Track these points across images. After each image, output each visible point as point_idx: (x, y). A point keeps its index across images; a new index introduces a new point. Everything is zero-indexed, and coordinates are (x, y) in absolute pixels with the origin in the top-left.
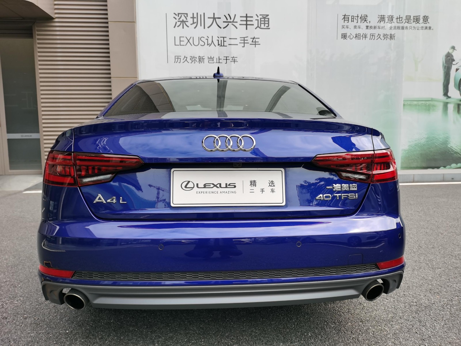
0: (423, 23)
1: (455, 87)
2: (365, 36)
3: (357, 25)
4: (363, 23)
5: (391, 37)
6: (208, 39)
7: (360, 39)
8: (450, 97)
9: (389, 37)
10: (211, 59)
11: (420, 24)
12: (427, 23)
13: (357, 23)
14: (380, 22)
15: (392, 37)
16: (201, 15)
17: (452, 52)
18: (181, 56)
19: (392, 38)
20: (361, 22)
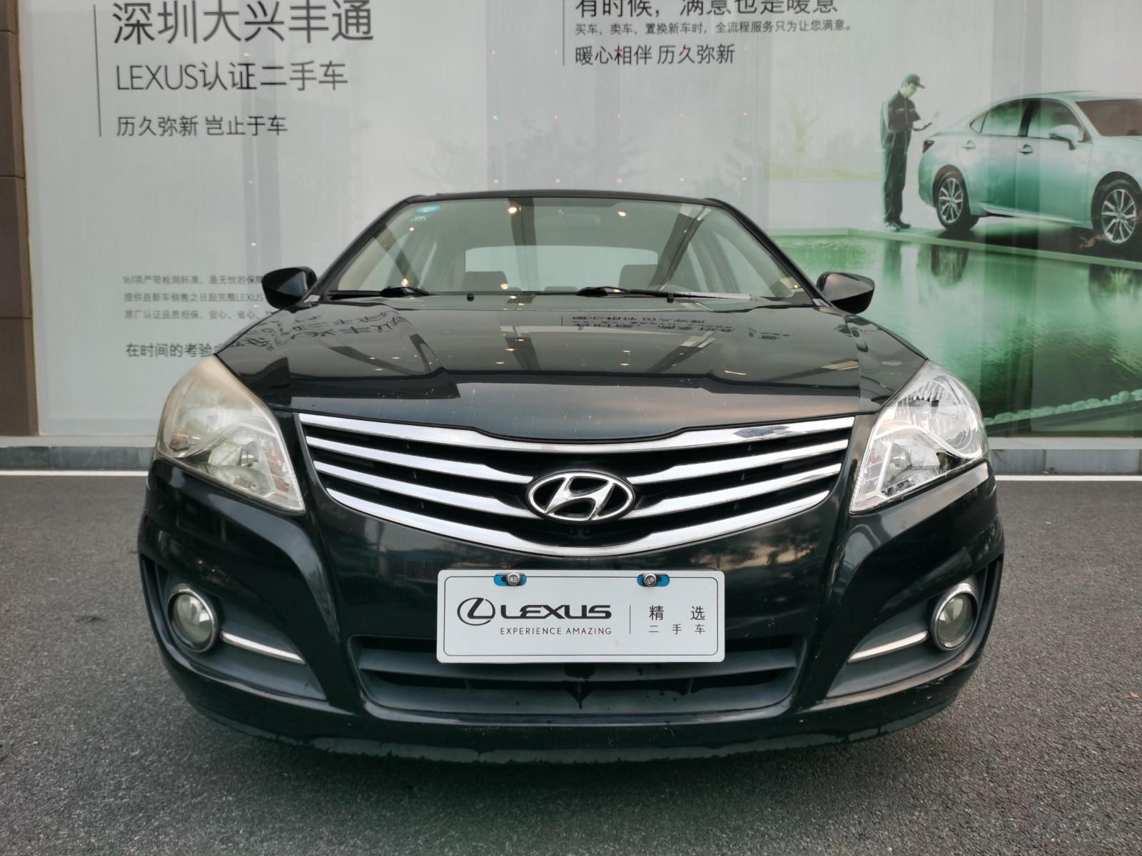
0: (819, 10)
1: (923, 198)
2: (646, 54)
3: (621, 21)
4: (638, 15)
5: (722, 55)
6: (207, 70)
7: (630, 62)
8: (907, 227)
9: (716, 54)
10: (214, 123)
11: (808, 13)
12: (830, 10)
13: (621, 18)
14: (689, 11)
15: (725, 53)
16: (185, 7)
17: (912, 94)
18: (133, 118)
19: (725, 57)
20: (632, 15)
